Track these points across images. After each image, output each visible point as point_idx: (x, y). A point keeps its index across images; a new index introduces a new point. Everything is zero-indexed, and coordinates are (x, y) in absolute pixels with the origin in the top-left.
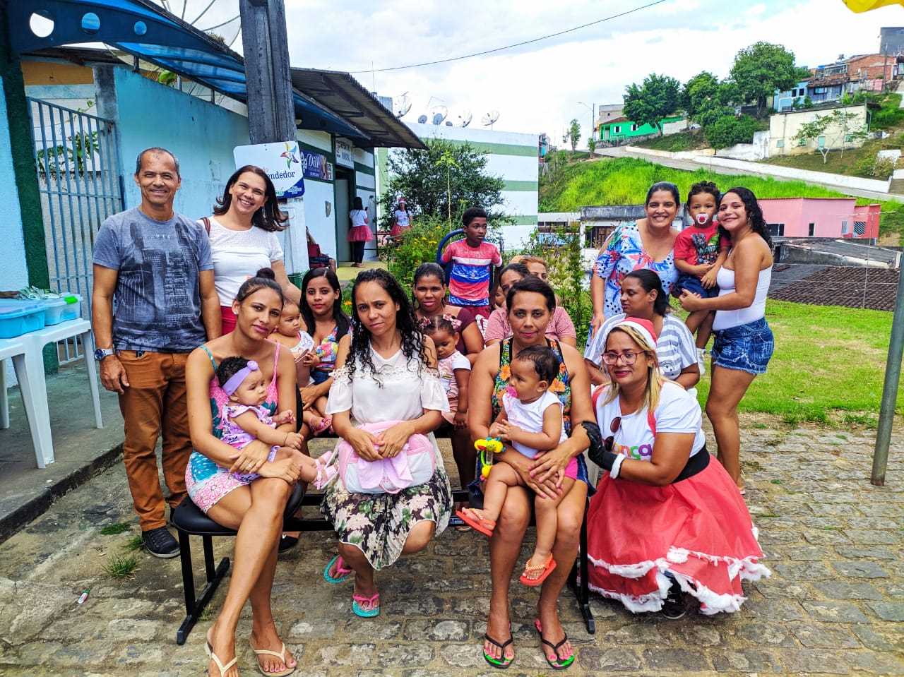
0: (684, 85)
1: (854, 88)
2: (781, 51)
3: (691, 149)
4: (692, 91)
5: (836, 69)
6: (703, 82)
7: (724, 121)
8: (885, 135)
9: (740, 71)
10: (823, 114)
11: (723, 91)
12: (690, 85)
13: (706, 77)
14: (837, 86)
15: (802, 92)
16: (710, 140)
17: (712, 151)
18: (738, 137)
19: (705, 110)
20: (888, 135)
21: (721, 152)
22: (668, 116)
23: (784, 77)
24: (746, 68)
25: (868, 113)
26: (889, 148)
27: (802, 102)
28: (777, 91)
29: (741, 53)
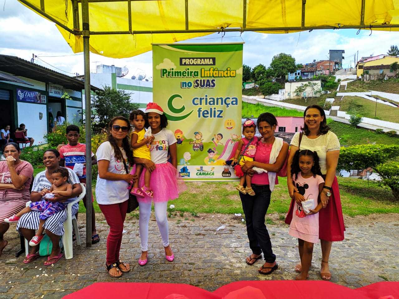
0: (253, 69)
1: (318, 73)
2: (290, 57)
3: (256, 95)
4: (255, 72)
5: (312, 65)
6: (260, 68)
7: (267, 84)
8: (329, 92)
9: (274, 64)
10: (304, 83)
11: (267, 72)
12: (255, 69)
13: (261, 66)
14: (312, 72)
15: (299, 74)
16: (262, 92)
17: (263, 96)
18: (273, 91)
19: (260, 80)
20: (330, 92)
21: (267, 97)
22: (247, 81)
23: (291, 68)
24: (277, 63)
25: (322, 83)
26: (330, 98)
27: (298, 78)
28: (289, 73)
29: (274, 57)
